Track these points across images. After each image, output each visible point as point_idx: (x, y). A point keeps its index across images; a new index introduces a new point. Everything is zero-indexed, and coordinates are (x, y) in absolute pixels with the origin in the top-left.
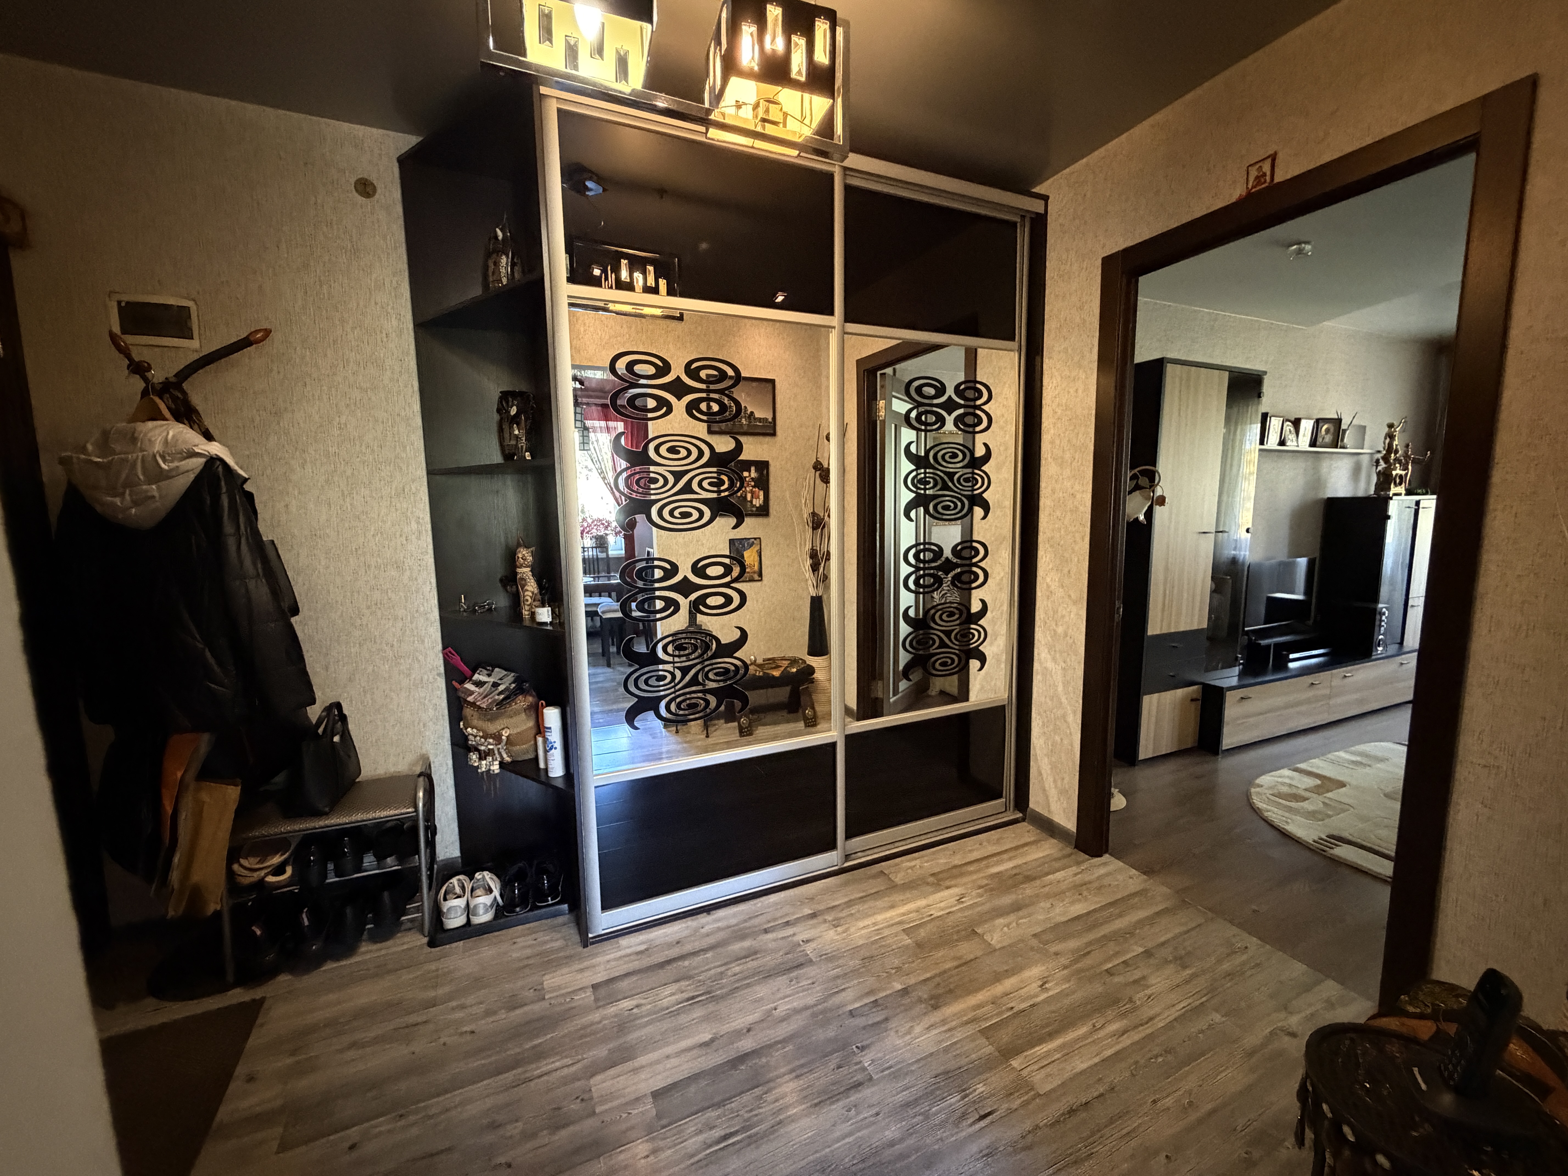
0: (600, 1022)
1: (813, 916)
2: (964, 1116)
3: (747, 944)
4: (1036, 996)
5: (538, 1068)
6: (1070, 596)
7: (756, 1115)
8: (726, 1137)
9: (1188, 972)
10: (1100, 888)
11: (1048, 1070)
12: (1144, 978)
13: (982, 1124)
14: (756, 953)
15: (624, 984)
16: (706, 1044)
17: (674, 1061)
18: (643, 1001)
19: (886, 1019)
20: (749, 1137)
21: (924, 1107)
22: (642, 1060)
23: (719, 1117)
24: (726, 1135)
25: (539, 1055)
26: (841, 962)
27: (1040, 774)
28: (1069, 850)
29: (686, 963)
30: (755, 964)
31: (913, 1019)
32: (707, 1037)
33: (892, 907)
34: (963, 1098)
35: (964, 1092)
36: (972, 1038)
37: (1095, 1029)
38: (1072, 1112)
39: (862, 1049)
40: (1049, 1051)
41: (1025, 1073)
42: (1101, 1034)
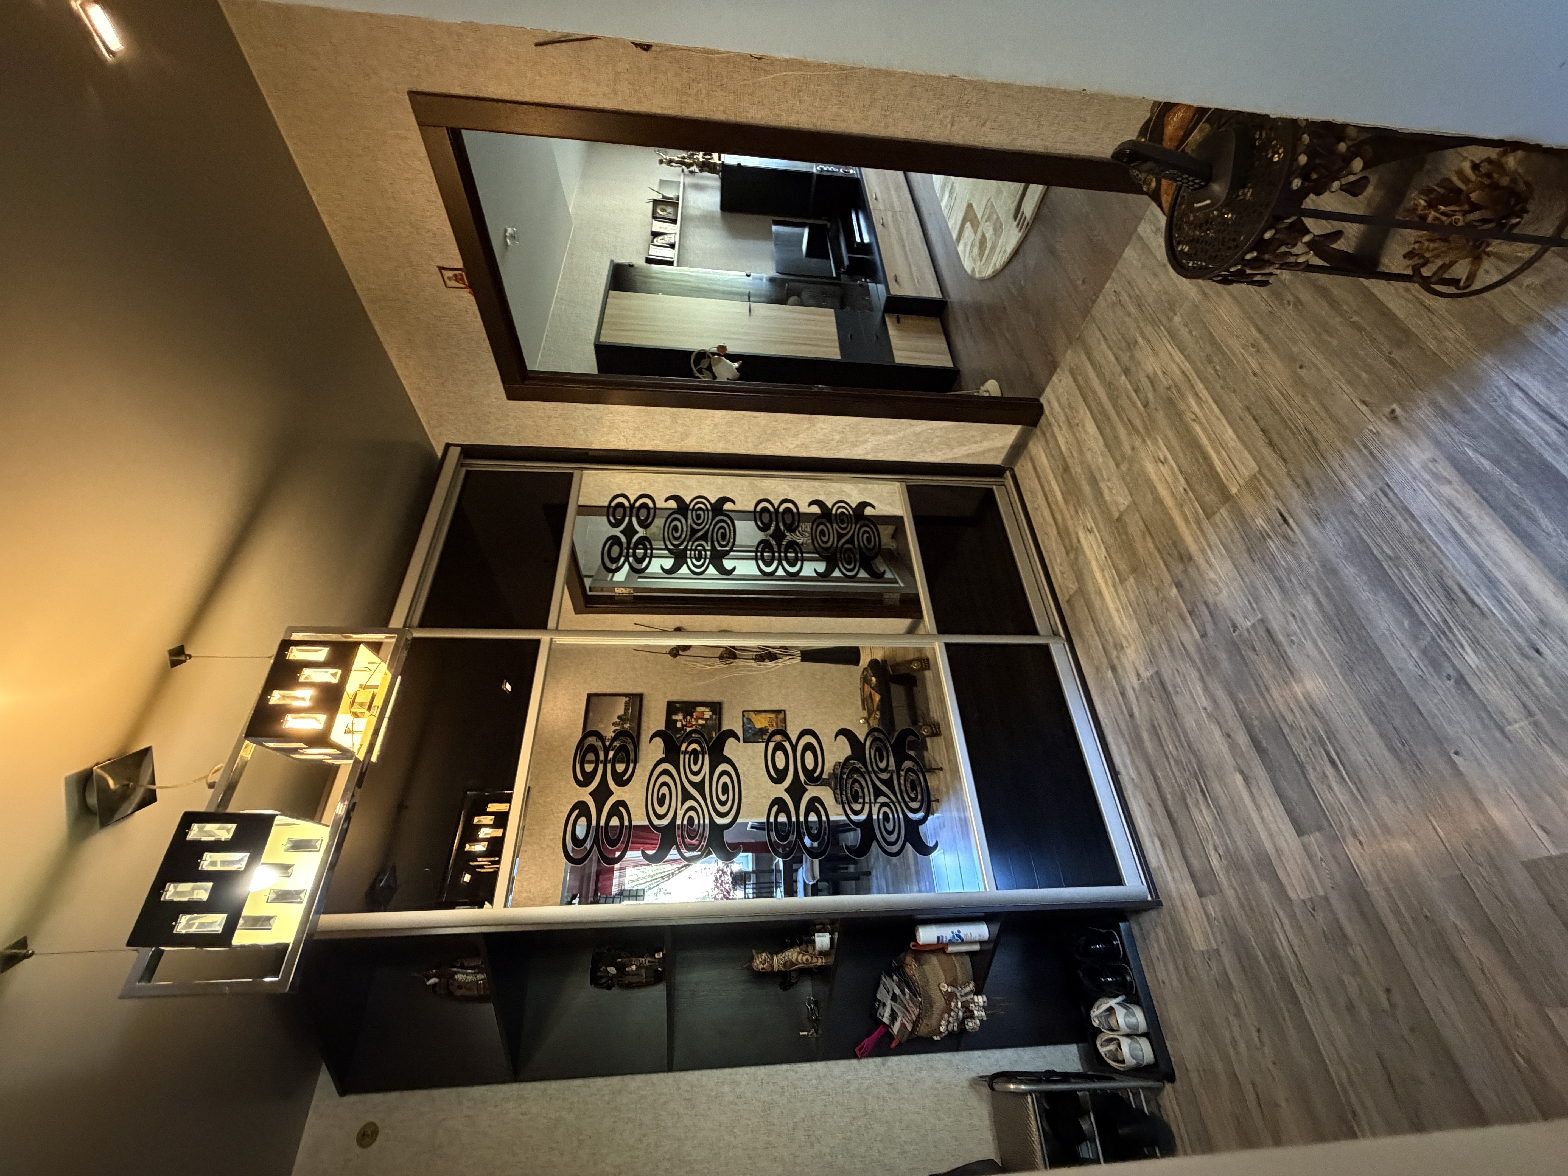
0: (1235, 889)
1: (1114, 669)
2: (1286, 537)
3: (1145, 736)
4: (1172, 469)
5: (1288, 958)
6: (808, 429)
7: (1308, 732)
8: (1333, 763)
9: (1140, 340)
10: (1071, 407)
11: (1237, 462)
12: (1148, 377)
13: (1291, 521)
14: (1154, 727)
15: (1195, 862)
16: (1246, 779)
17: (1266, 812)
18: (1211, 843)
19: (1206, 603)
20: (1329, 738)
21: (1282, 573)
22: (1269, 846)
23: (1314, 769)
24: (1330, 761)
25: (1274, 956)
26: (1155, 644)
27: (968, 455)
28: (1038, 432)
29: (1169, 797)
30: (1164, 727)
31: (1203, 579)
32: (1239, 778)
33: (1100, 593)
34: (1270, 537)
35: (1264, 537)
36: (1215, 526)
37: (1196, 419)
38: (1271, 443)
39: (1235, 627)
40: (1219, 459)
41: (1242, 482)
42: (1200, 414)
